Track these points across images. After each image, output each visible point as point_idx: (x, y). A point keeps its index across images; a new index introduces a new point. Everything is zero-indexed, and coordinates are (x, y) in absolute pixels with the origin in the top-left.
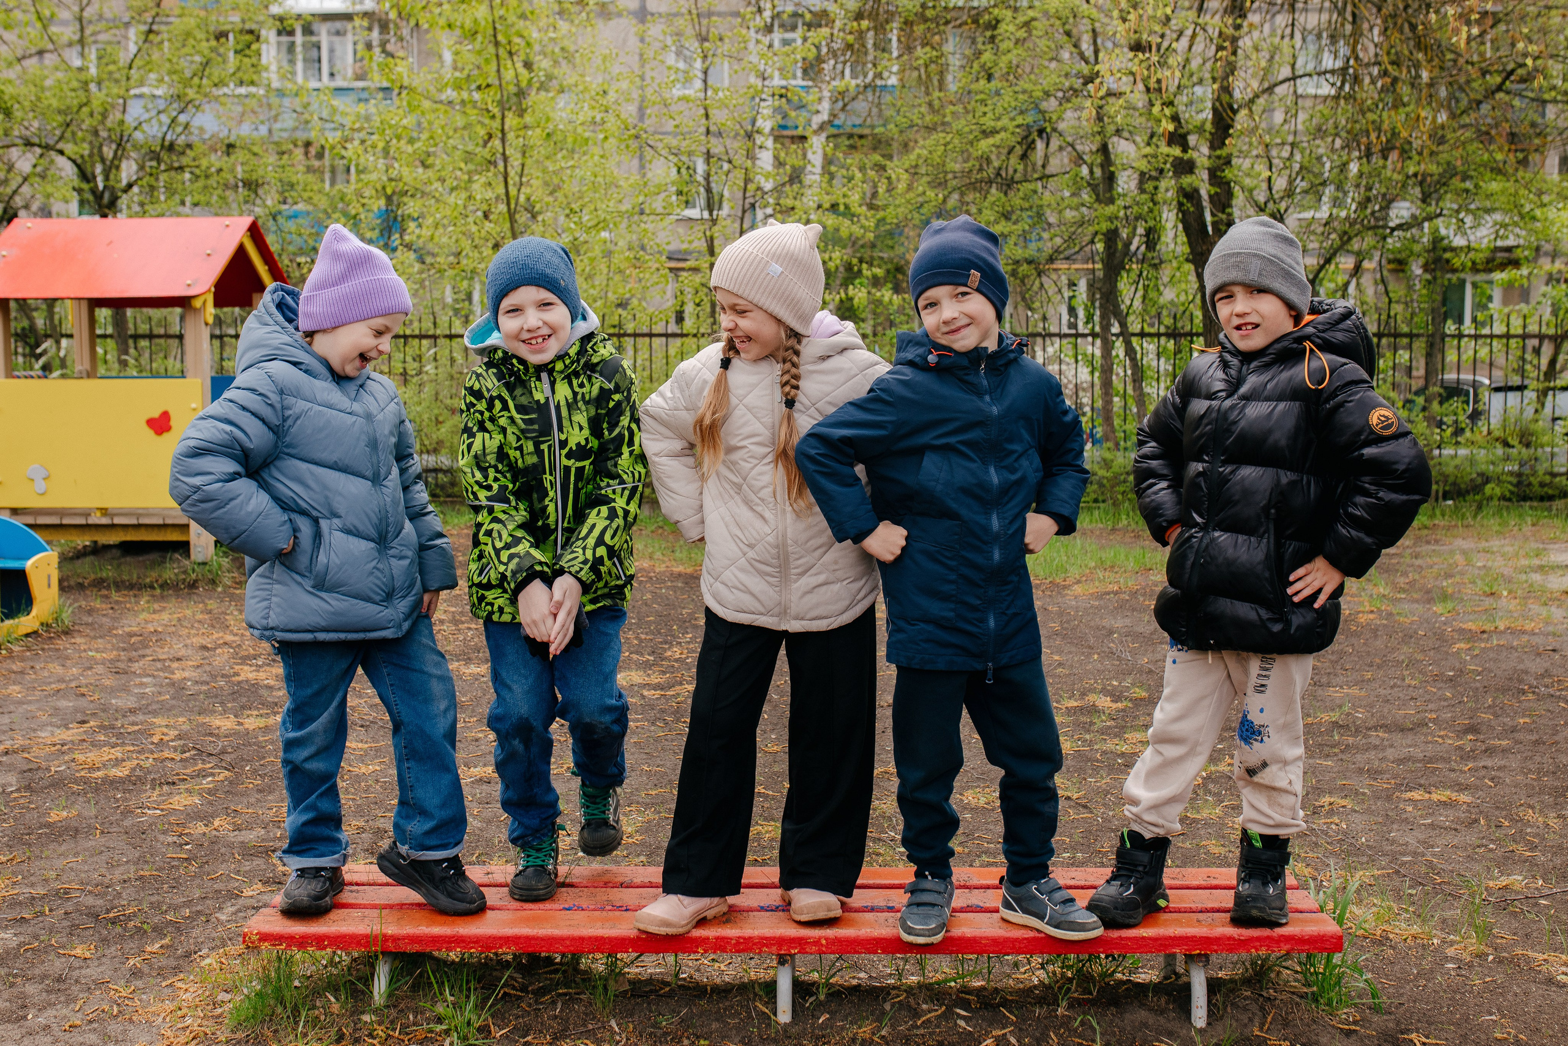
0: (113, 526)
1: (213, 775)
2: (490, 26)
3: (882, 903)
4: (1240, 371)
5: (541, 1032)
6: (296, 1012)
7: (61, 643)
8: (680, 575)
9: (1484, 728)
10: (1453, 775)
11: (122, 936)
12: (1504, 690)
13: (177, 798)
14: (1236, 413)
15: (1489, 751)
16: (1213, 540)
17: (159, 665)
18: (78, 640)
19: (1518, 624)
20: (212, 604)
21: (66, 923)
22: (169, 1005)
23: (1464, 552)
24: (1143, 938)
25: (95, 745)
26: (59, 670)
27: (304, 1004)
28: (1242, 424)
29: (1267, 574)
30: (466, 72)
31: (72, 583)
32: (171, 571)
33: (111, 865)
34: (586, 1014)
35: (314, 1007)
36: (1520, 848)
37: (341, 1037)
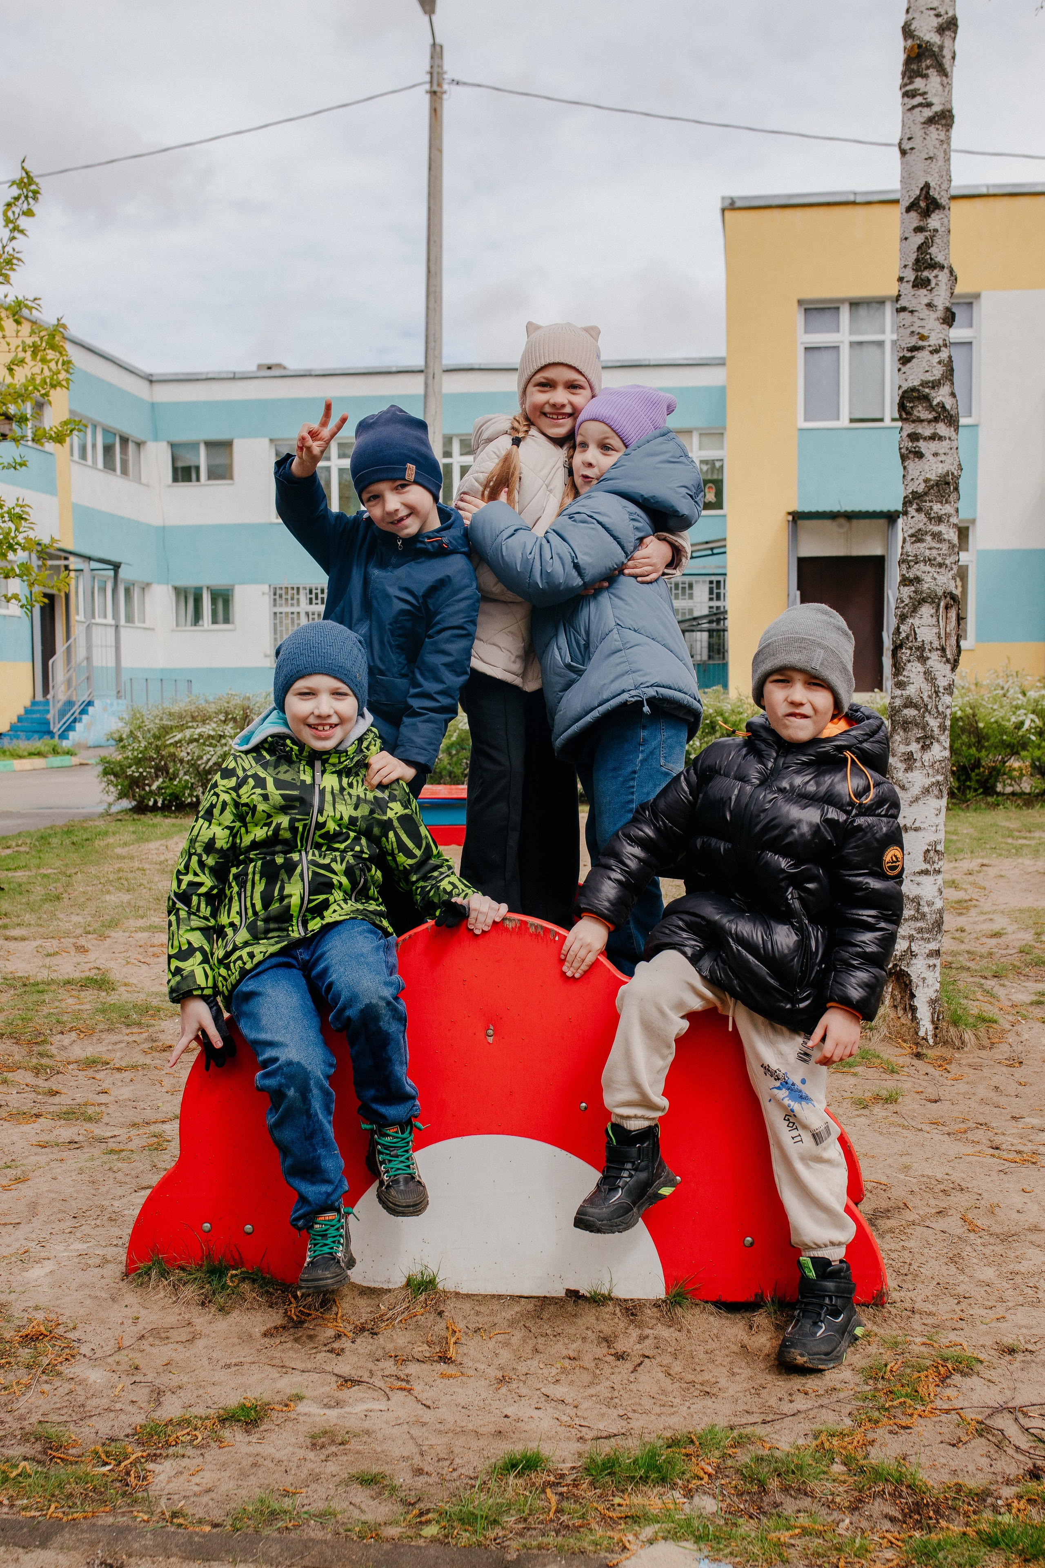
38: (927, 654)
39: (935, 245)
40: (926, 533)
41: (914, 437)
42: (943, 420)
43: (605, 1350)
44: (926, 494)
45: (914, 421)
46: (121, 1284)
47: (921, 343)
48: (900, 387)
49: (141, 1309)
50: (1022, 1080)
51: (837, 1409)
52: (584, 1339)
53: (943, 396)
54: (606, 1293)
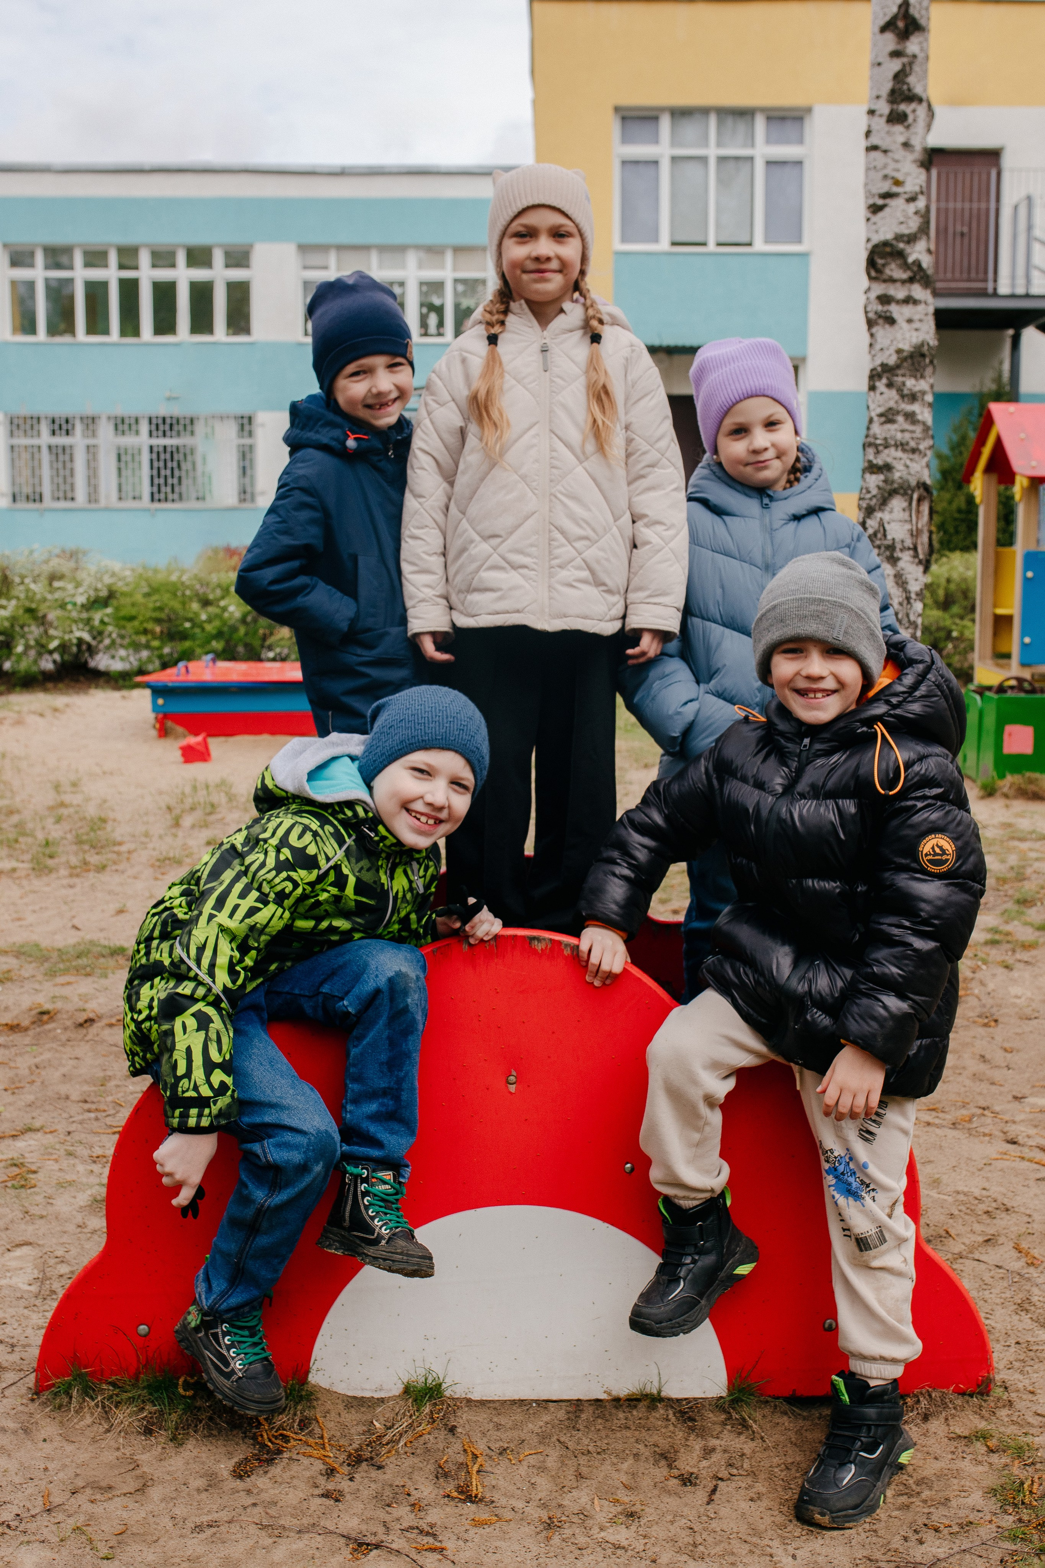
38: (898, 554)
39: (913, 74)
40: (898, 413)
41: (885, 299)
42: (919, 281)
43: (665, 1471)
44: (898, 366)
45: (885, 281)
46: (33, 1407)
47: (895, 189)
48: (868, 240)
49: (65, 1444)
50: (1007, 1045)
51: (984, 1554)
52: (636, 1456)
53: (920, 252)
54: (655, 1392)
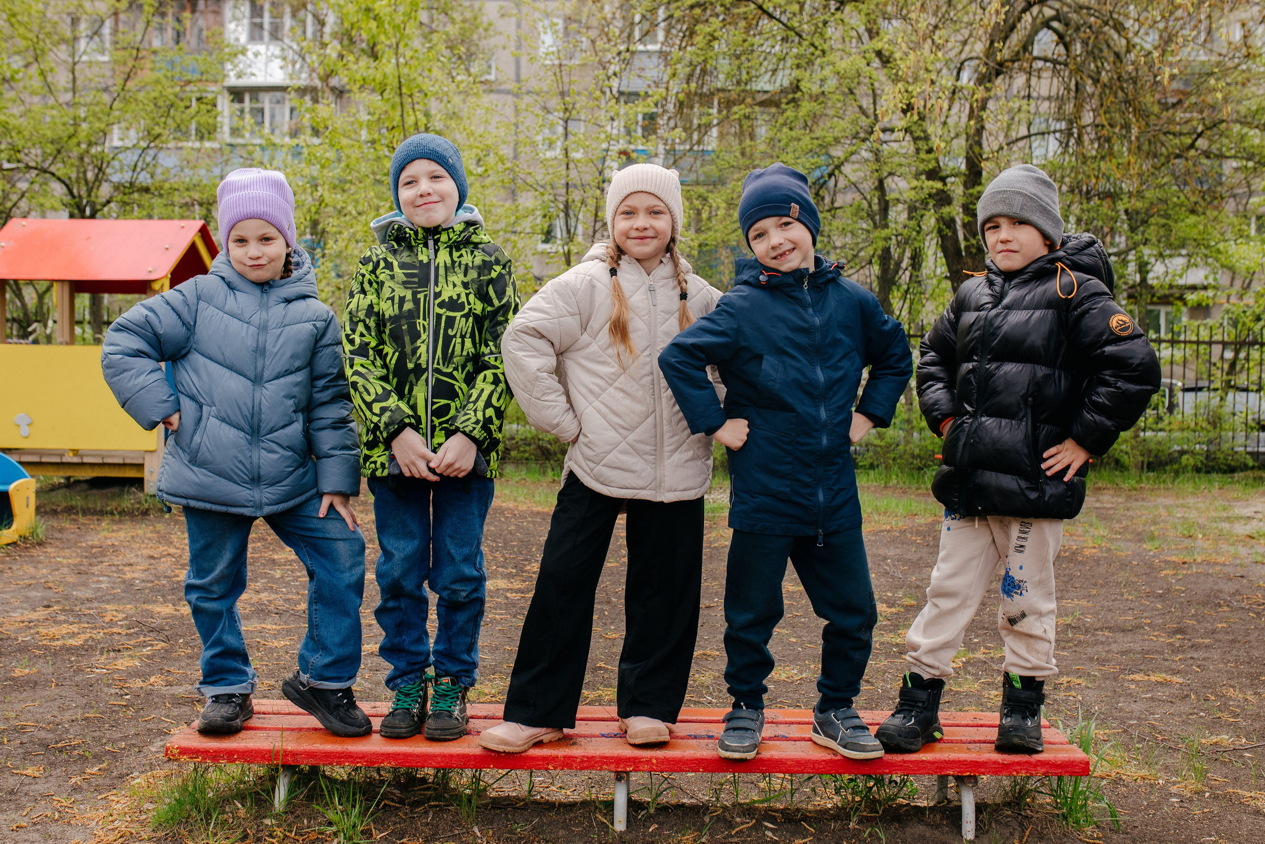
0: (82, 464)
1: (152, 645)
2: (397, 80)
3: (704, 733)
4: (1003, 287)
5: (414, 835)
6: (208, 815)
7: (35, 552)
8: (538, 513)
9: (1190, 631)
10: (1166, 663)
11: (67, 761)
12: (1204, 604)
13: (121, 661)
14: (1000, 319)
15: (1195, 647)
16: (981, 424)
17: (114, 569)
18: (49, 550)
19: (1213, 558)
20: (160, 527)
21: (20, 751)
22: (102, 813)
23: (1166, 507)
24: (922, 761)
25: (56, 622)
26: (32, 570)
27: (215, 809)
28: (1005, 328)
29: (1026, 451)
30: (376, 116)
31: (48, 509)
32: (128, 501)
33: (62, 709)
34: (454, 822)
35: (223, 812)
36: (1225, 716)
37: (245, 837)
